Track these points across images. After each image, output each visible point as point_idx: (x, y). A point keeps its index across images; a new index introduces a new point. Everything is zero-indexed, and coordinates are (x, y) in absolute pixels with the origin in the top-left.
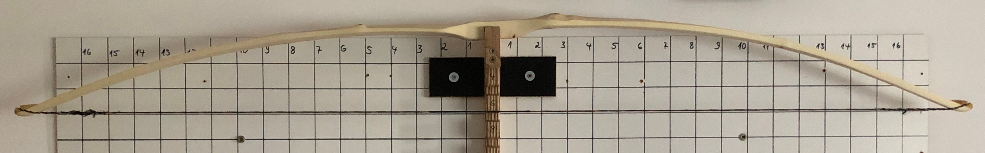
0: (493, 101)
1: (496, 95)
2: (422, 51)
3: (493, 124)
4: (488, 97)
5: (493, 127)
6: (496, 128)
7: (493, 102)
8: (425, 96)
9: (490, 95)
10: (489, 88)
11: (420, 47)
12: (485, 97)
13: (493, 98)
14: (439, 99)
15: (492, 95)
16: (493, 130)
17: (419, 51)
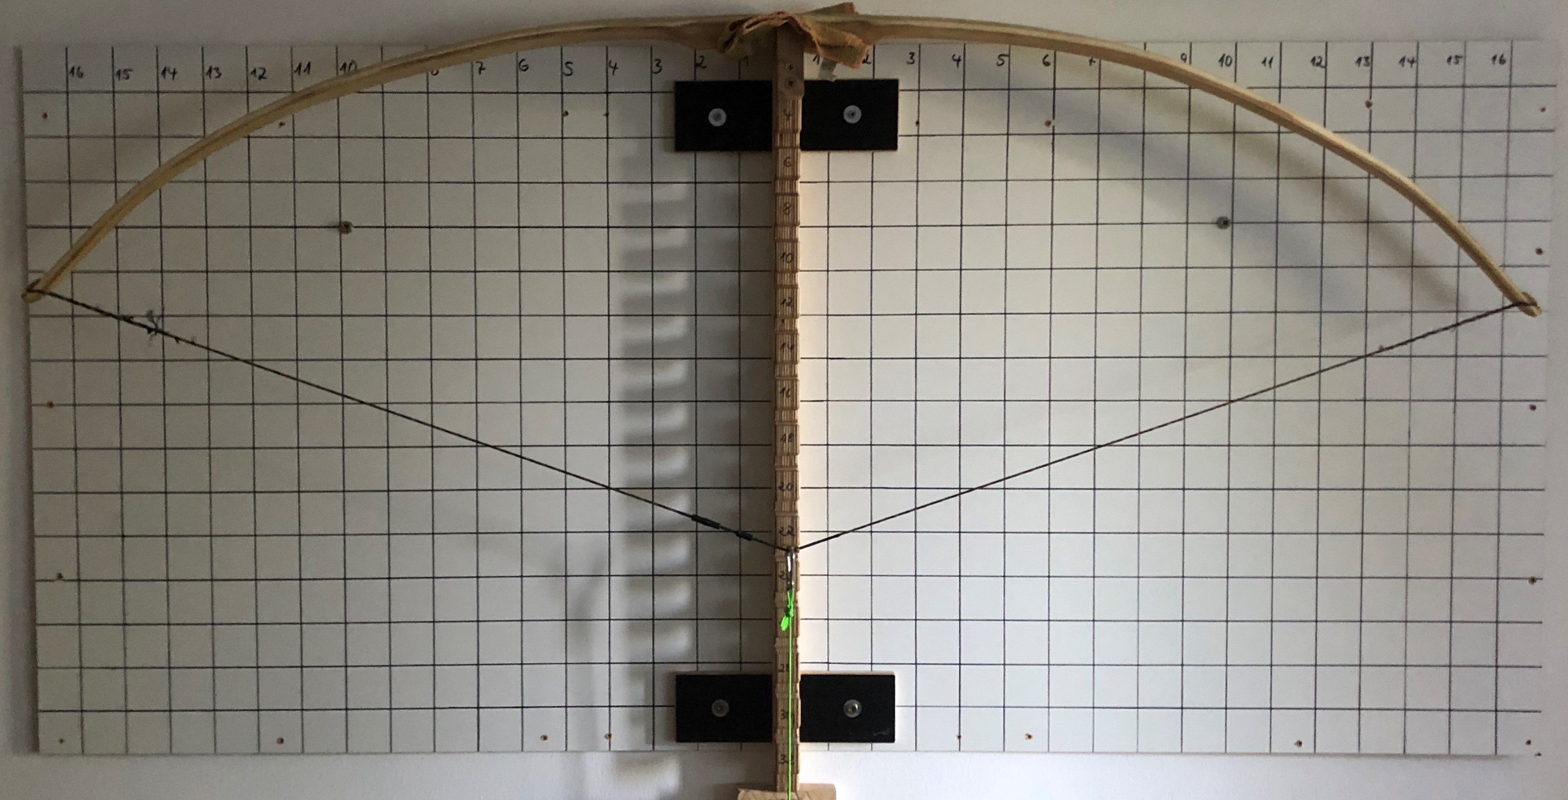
0: (789, 158)
1: (793, 147)
2: (661, 70)
3: (789, 199)
4: (780, 150)
5: (788, 206)
6: (792, 207)
7: (788, 160)
8: (666, 150)
9: (781, 147)
10: (781, 136)
11: (657, 62)
12: (774, 152)
13: (789, 153)
14: (690, 156)
15: (787, 148)
16: (788, 210)
17: (656, 69)
